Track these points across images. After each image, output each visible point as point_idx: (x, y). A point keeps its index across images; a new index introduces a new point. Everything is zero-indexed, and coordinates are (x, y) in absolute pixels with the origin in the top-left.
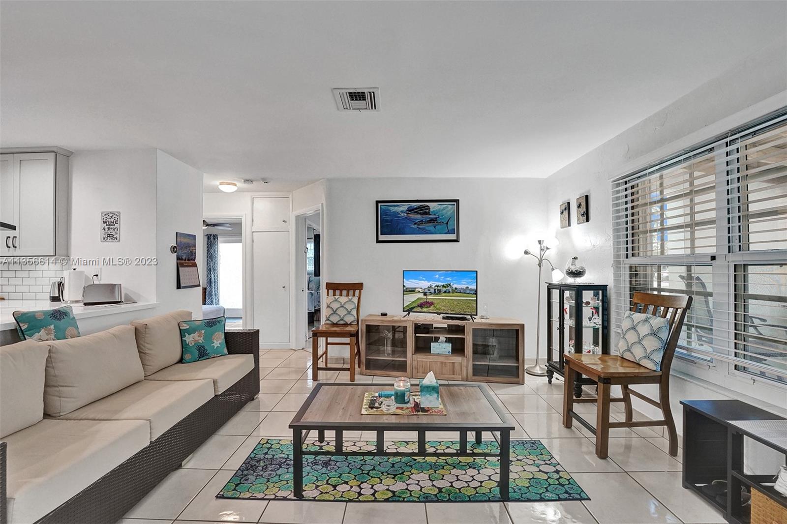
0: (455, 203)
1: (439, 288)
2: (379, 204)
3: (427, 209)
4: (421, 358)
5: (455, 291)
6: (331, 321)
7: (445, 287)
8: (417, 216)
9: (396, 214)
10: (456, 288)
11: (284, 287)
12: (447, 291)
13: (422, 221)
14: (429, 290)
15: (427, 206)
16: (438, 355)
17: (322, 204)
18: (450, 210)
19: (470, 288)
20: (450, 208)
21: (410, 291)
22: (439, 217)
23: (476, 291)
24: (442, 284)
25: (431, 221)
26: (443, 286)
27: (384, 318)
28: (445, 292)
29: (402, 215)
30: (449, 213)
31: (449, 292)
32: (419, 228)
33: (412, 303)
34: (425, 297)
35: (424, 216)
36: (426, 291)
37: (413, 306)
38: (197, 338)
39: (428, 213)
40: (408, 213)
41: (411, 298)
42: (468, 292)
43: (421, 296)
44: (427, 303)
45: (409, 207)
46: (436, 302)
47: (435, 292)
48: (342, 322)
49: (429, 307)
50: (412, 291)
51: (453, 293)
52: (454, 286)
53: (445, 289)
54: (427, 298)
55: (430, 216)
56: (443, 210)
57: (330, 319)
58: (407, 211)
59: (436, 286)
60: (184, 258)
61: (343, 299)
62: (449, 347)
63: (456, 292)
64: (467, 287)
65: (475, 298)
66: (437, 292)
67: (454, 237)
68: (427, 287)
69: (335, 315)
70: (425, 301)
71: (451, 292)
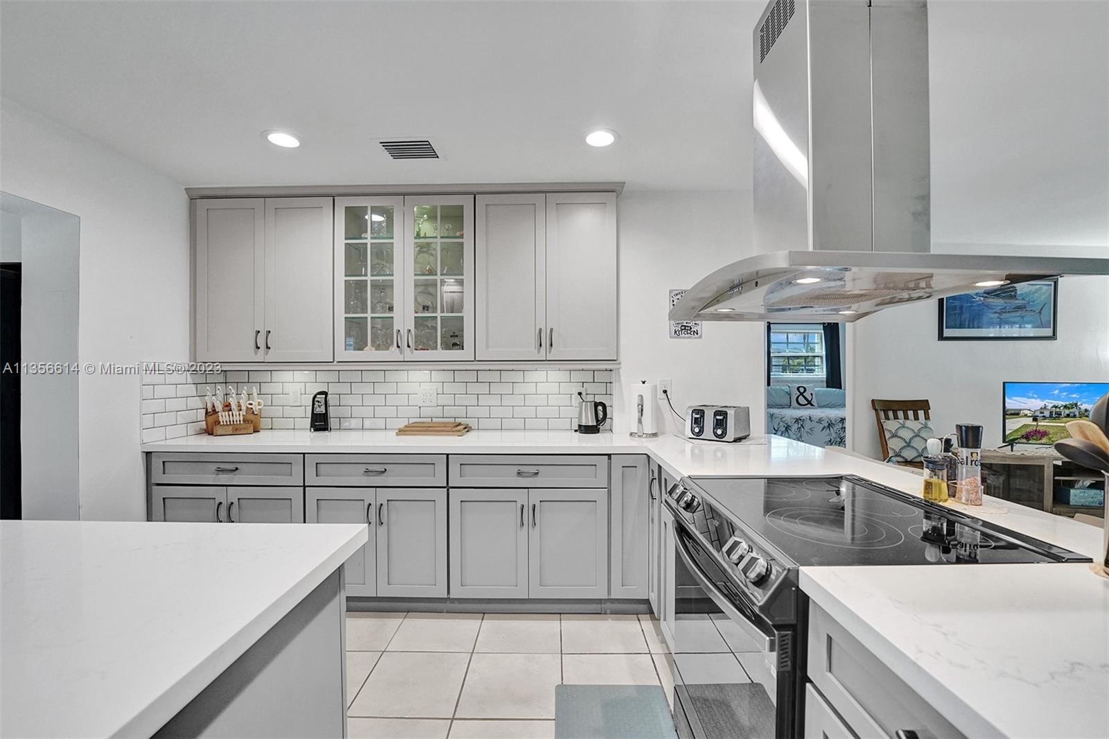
0: (1052, 283)
1: (1058, 410)
3: (1013, 291)
5: (1087, 414)
6: (903, 457)
7: (1069, 408)
8: (998, 301)
9: (969, 298)
10: (1088, 411)
12: (1072, 415)
13: (1004, 309)
14: (1041, 413)
18: (1044, 293)
20: (1045, 290)
21: (1011, 414)
22: (1029, 303)
24: (1064, 404)
25: (1019, 308)
26: (1065, 407)
28: (1068, 416)
29: (977, 299)
30: (1043, 297)
31: (1075, 416)
32: (1000, 319)
33: (1014, 432)
34: (1035, 423)
35: (1007, 300)
36: (1038, 414)
37: (1015, 437)
39: (1014, 297)
40: (986, 297)
41: (1013, 425)
43: (1029, 421)
44: (1036, 432)
46: (1051, 431)
47: (1051, 416)
49: (1040, 439)
50: (1016, 414)
51: (1082, 418)
52: (1083, 407)
53: (1067, 412)
54: (1037, 425)
55: (1017, 301)
56: (1035, 293)
57: (902, 454)
58: (985, 293)
59: (1053, 407)
61: (913, 425)
66: (1054, 416)
67: (1049, 332)
68: (1039, 408)
69: (910, 448)
70: (1035, 428)
71: (1078, 415)
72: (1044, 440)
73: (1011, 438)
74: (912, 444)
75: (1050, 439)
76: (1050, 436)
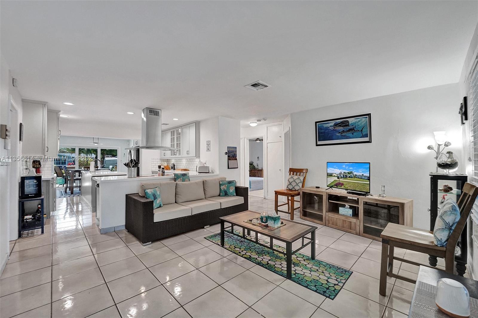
0: (368, 116)
1: (346, 174)
2: (317, 124)
3: (347, 123)
4: (331, 215)
5: (355, 176)
6: (289, 188)
7: (350, 174)
8: (340, 128)
9: (327, 128)
10: (356, 175)
11: (280, 170)
13: (344, 131)
14: (340, 175)
15: (347, 121)
16: (343, 215)
17: (289, 127)
18: (364, 122)
19: (364, 175)
20: (364, 120)
21: (330, 175)
22: (355, 127)
23: (370, 178)
24: (348, 172)
26: (348, 173)
27: (318, 190)
28: (350, 177)
30: (363, 123)
31: (352, 177)
32: (342, 135)
33: (332, 183)
34: (338, 180)
35: (345, 127)
36: (339, 175)
38: (224, 188)
39: (348, 125)
40: (335, 127)
41: (331, 180)
42: (363, 178)
43: (336, 178)
44: (339, 183)
45: (335, 123)
46: (345, 183)
47: (344, 177)
48: (293, 189)
49: (341, 186)
50: (332, 175)
51: (354, 178)
52: (355, 173)
53: (349, 175)
54: (339, 181)
55: (350, 127)
56: (358, 122)
58: (334, 125)
59: (344, 173)
60: (231, 156)
61: (295, 177)
62: (350, 212)
63: (356, 178)
64: (363, 175)
65: (369, 183)
66: (345, 177)
67: (367, 139)
68: (339, 173)
69: (291, 185)
70: (339, 182)
71: (353, 177)
72: (343, 187)
73: (331, 185)
74: (298, 185)
75: (344, 187)
76: (345, 185)
